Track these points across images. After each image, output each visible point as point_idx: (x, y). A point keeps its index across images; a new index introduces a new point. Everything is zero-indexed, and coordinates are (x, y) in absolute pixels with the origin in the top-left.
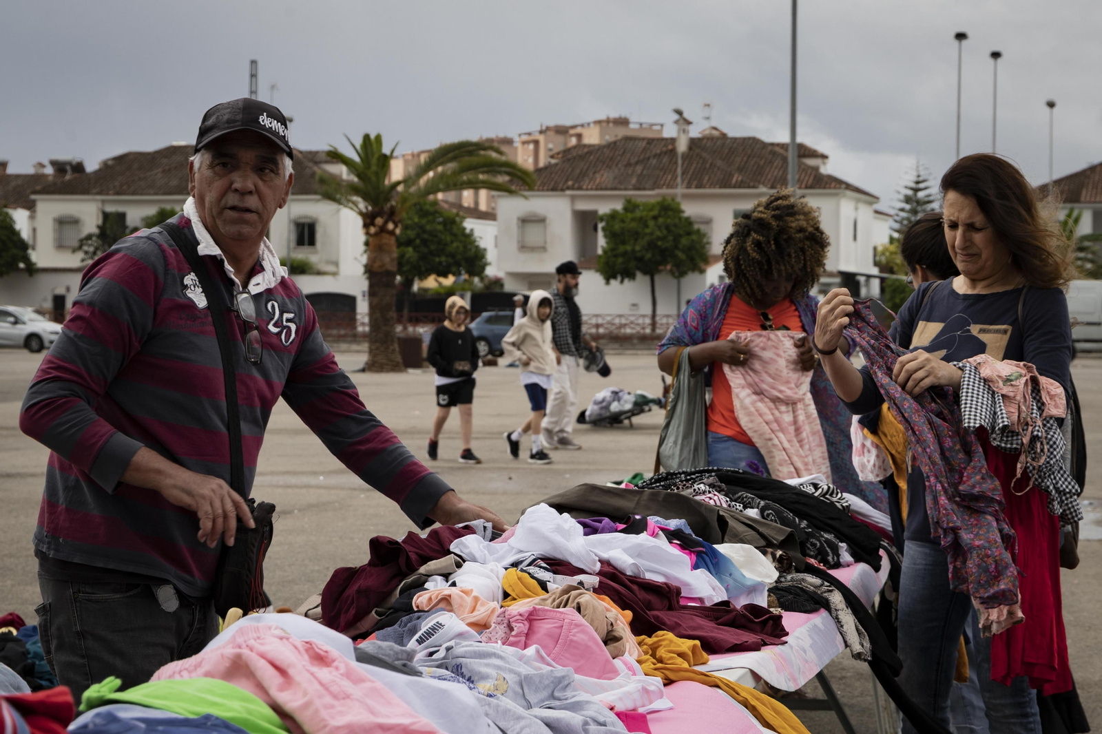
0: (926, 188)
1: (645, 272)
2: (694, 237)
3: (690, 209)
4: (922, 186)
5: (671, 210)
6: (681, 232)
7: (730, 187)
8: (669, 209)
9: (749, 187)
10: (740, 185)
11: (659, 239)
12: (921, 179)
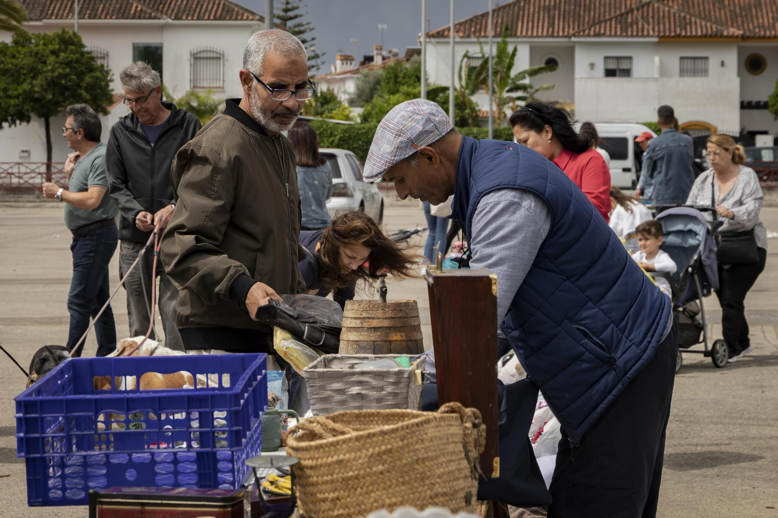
0: (296, 17)
1: (40, 115)
2: (98, 74)
3: (91, 43)
4: (291, 14)
5: (73, 44)
6: (83, 68)
7: (128, 18)
8: (69, 42)
9: (150, 18)
10: (140, 15)
11: (61, 76)
12: (289, 6)
